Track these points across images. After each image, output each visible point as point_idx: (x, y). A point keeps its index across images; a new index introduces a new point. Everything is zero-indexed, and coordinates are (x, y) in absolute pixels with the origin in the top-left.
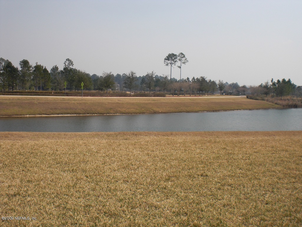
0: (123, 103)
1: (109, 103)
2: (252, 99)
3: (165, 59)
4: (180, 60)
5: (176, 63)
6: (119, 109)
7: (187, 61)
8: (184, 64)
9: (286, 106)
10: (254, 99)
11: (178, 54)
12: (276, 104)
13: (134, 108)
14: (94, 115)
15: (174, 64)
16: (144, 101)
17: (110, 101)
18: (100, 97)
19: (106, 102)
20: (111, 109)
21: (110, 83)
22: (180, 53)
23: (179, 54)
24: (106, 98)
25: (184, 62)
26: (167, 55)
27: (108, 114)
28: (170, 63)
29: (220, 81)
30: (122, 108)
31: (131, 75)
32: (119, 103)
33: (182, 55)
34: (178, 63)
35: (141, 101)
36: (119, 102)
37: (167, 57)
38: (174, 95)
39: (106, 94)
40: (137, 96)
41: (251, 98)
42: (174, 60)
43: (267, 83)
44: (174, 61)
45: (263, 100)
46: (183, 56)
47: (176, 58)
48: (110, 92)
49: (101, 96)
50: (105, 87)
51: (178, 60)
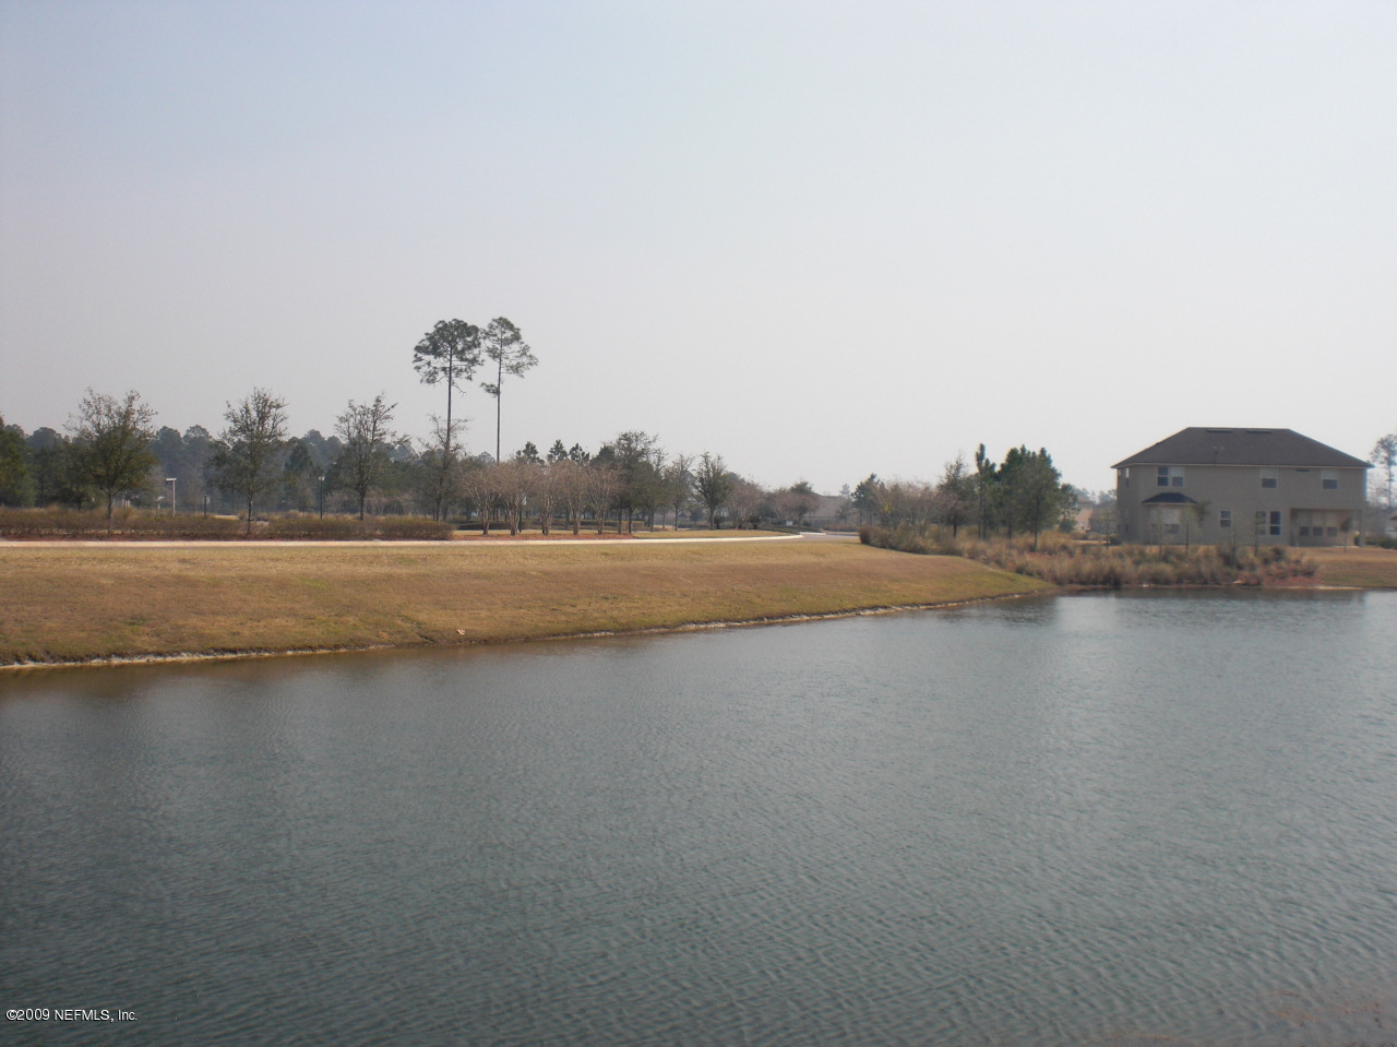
0: (215, 584)
1: (121, 579)
2: (893, 548)
3: (418, 349)
4: (495, 354)
5: (476, 368)
6: (195, 621)
7: (533, 361)
8: (514, 376)
9: (1071, 582)
10: (905, 550)
11: (483, 325)
12: (1020, 571)
13: (293, 614)
14: (16, 666)
15: (464, 375)
16: (346, 569)
17: (126, 567)
18: (64, 544)
19: (105, 575)
20: (136, 620)
21: (128, 459)
22: (497, 318)
23: (491, 326)
24: (100, 548)
25: (514, 363)
26: (431, 330)
27: (116, 661)
28: (444, 369)
29: (706, 457)
30: (215, 613)
31: (254, 414)
32: (192, 584)
33: (507, 329)
34: (487, 370)
35: (328, 568)
36: (192, 574)
37: (431, 338)
38: (490, 532)
39: (101, 527)
40: (291, 538)
41: (885, 544)
42: (463, 351)
43: (959, 467)
44: (466, 360)
45: (951, 551)
46: (509, 334)
47: (476, 344)
48: (126, 516)
49: (74, 537)
50: (100, 481)
51: (484, 356)
